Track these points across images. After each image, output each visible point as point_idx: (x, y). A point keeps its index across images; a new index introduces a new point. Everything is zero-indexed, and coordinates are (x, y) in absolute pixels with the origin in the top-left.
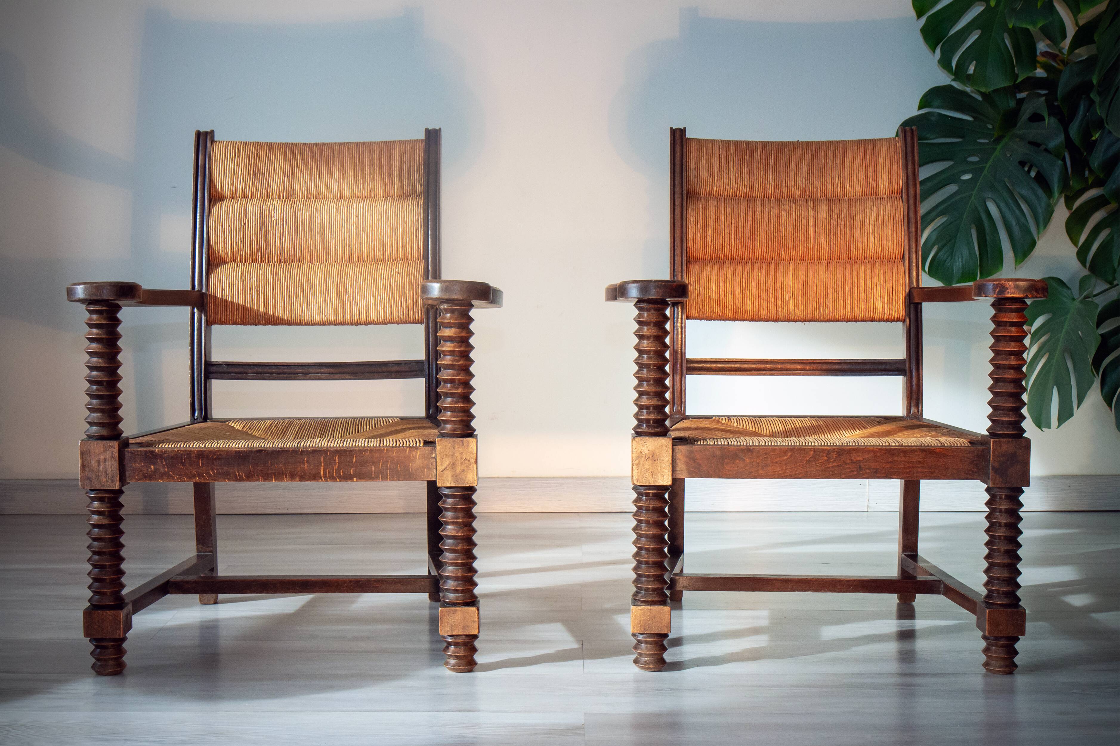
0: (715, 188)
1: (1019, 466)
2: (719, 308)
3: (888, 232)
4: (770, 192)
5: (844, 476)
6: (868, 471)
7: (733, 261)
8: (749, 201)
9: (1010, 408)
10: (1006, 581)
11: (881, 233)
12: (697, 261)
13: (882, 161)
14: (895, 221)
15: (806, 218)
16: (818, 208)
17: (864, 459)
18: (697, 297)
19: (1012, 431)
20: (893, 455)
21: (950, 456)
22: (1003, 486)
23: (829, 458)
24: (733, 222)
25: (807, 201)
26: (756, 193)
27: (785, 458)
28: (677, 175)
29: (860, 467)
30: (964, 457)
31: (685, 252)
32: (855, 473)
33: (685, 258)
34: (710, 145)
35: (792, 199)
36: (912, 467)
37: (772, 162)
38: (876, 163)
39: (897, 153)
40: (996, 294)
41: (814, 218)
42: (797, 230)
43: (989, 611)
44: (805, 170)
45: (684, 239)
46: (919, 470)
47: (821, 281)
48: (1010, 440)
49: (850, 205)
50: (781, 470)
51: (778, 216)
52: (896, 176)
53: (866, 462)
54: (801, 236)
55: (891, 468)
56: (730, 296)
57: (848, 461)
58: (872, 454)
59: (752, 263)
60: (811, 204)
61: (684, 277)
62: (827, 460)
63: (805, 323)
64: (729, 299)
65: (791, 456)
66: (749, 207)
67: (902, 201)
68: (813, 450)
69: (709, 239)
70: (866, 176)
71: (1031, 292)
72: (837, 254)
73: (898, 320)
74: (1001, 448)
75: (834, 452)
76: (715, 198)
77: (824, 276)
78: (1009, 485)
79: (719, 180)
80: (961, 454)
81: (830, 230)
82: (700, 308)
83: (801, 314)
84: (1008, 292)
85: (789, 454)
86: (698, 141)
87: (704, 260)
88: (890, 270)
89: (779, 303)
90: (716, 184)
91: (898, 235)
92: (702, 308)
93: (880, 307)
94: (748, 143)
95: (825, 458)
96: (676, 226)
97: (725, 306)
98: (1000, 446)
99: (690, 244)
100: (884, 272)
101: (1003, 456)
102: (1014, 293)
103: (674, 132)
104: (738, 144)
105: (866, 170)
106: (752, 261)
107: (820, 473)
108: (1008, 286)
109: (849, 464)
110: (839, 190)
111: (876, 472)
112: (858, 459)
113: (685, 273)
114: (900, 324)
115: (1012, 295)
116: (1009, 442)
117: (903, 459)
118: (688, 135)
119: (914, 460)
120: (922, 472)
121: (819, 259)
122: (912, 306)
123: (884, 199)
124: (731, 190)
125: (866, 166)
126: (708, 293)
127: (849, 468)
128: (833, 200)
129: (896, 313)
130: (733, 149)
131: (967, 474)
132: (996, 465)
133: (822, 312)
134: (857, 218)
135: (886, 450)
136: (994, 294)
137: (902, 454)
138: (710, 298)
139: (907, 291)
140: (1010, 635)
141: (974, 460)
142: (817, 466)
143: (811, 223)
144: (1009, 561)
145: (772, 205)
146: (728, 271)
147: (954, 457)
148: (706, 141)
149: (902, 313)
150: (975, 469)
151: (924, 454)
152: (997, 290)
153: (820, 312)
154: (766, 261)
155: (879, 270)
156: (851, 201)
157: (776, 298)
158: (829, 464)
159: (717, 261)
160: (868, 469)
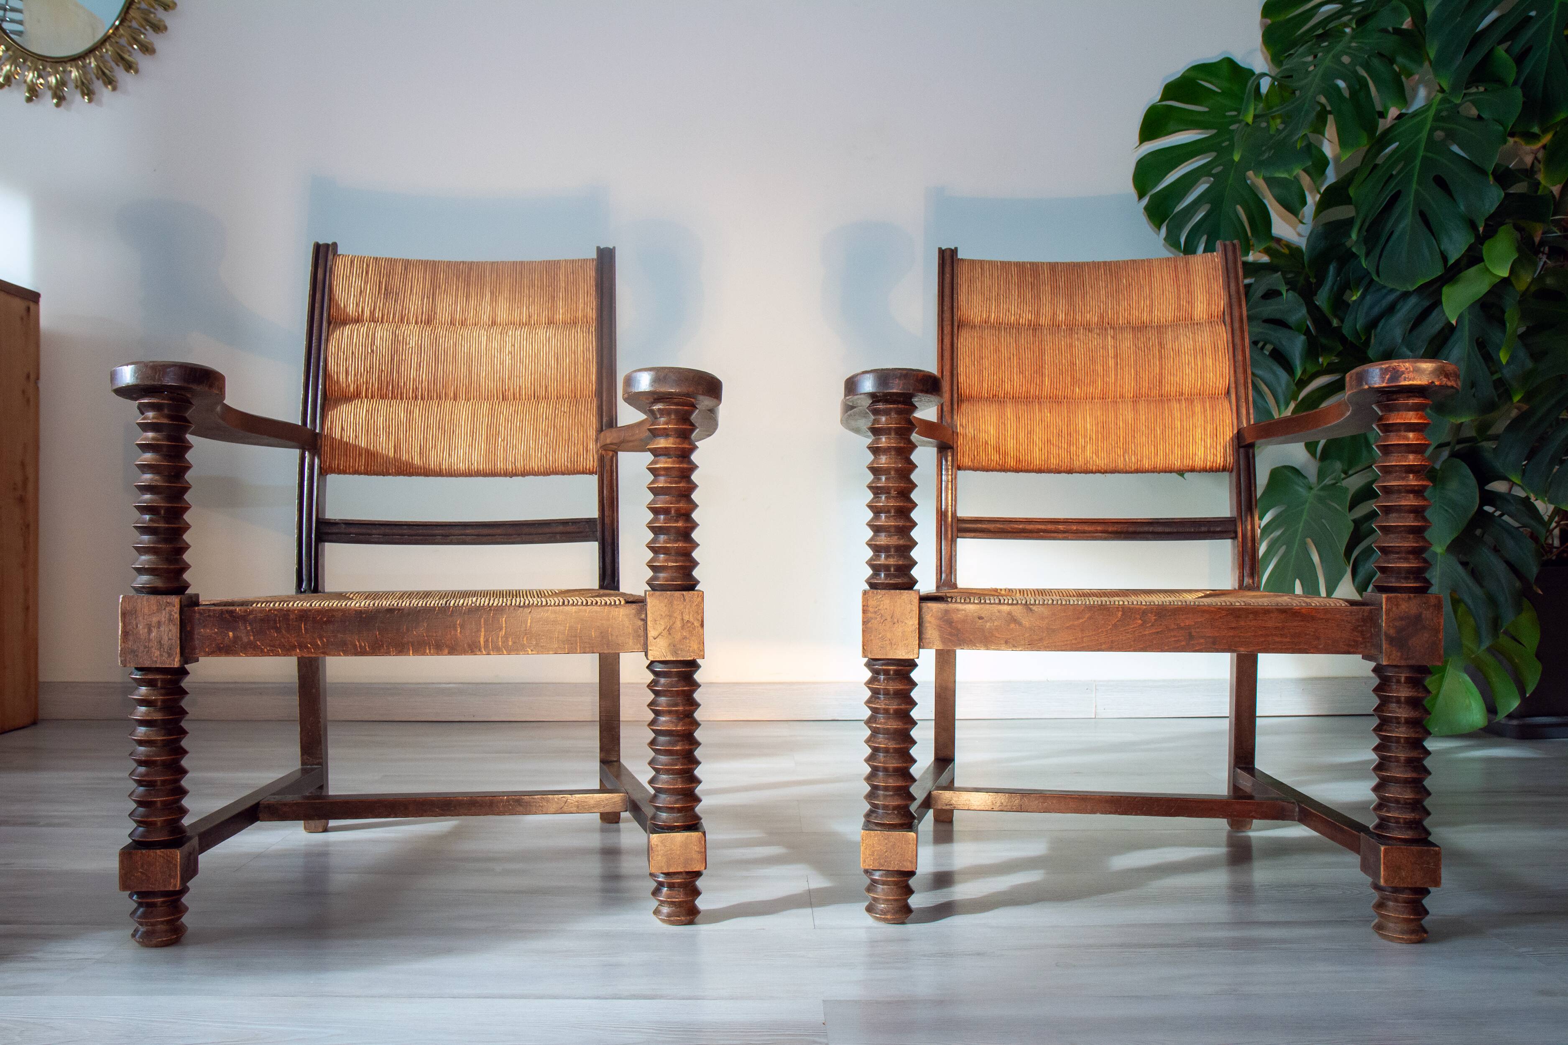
0: (993, 314)
1: (1425, 635)
2: (997, 455)
3: (1209, 362)
4: (1060, 319)
5: (1166, 648)
6: (1202, 641)
7: (1016, 399)
8: (1035, 330)
9: (1410, 548)
10: (1410, 804)
11: (1199, 364)
12: (970, 399)
13: (1198, 280)
14: (1216, 348)
15: (1105, 348)
16: (1119, 336)
17: (1196, 623)
18: (971, 444)
19: (1414, 583)
20: (1239, 617)
21: (1322, 619)
22: (1403, 663)
23: (1144, 622)
24: (1015, 353)
25: (1106, 329)
26: (1043, 321)
27: (1082, 620)
28: (947, 299)
29: (1190, 633)
30: (1343, 620)
31: (955, 388)
32: (1183, 643)
33: (955, 396)
34: (986, 266)
35: (1088, 328)
36: (1267, 635)
37: (1062, 284)
38: (1189, 283)
39: (1215, 269)
40: (1386, 381)
41: (1115, 347)
42: (1093, 360)
43: (1385, 849)
44: (1103, 292)
45: (955, 372)
46: (1277, 639)
47: (1126, 422)
48: (1412, 595)
49: (1159, 332)
50: (1076, 639)
51: (1071, 345)
52: (1216, 295)
53: (1198, 628)
54: (1099, 369)
55: (1234, 637)
56: (1012, 440)
57: (1173, 626)
58: (1207, 616)
59: (1040, 403)
60: (1111, 332)
61: (955, 417)
62: (1142, 625)
63: (1107, 475)
64: (1011, 444)
65: (1090, 618)
66: (1034, 336)
67: (1225, 325)
68: (1121, 609)
69: (986, 374)
70: (1179, 297)
71: (1439, 377)
72: (1144, 391)
73: (1224, 469)
74: (1397, 608)
75: (1151, 613)
76: (993, 327)
77: (1130, 416)
78: (1412, 662)
79: (999, 305)
80: (1338, 616)
81: (1135, 361)
82: (974, 457)
83: (1101, 463)
84: (1405, 377)
85: (1087, 616)
86: (972, 262)
87: (980, 399)
88: (1213, 409)
89: (1073, 449)
90: (993, 310)
91: (1221, 365)
92: (977, 457)
93: (1200, 453)
94: (1032, 264)
95: (1140, 621)
96: (945, 359)
97: (1006, 454)
98: (1397, 605)
99: (962, 379)
100: (1205, 411)
101: (1402, 619)
102: (1414, 379)
103: (942, 252)
104: (1021, 266)
105: (1179, 290)
106: (1039, 399)
107: (1132, 643)
108: (1404, 369)
109: (1173, 630)
110: (1145, 315)
111: (1214, 643)
112: (1187, 622)
113: (955, 412)
114: (1226, 475)
115: (1411, 382)
116: (1409, 598)
117: (1254, 623)
118: (961, 255)
119: (1270, 624)
120: (1281, 642)
121: (1122, 396)
122: (1242, 450)
123: (1201, 324)
124: (1013, 317)
125: (1178, 287)
126: (983, 436)
127: (1175, 636)
128: (1140, 328)
129: (1222, 459)
130: (1014, 270)
131: (1349, 645)
132: (1392, 632)
133: (1127, 460)
134: (1169, 346)
135: (1229, 609)
136: (1383, 382)
137: (1251, 616)
138: (986, 443)
139: (1235, 432)
140: (1418, 885)
141: (1359, 626)
142: (1128, 633)
143: (1111, 352)
144: (1414, 775)
145: (1062, 333)
146: (1009, 411)
147: (1327, 620)
148: (982, 262)
149: (1230, 460)
150: (1361, 639)
151: (1283, 616)
152: (1388, 377)
153: (1125, 460)
154: (1056, 400)
155: (1198, 408)
156: (1160, 329)
157: (1070, 444)
158: (1145, 631)
159: (996, 399)
160: (1202, 637)
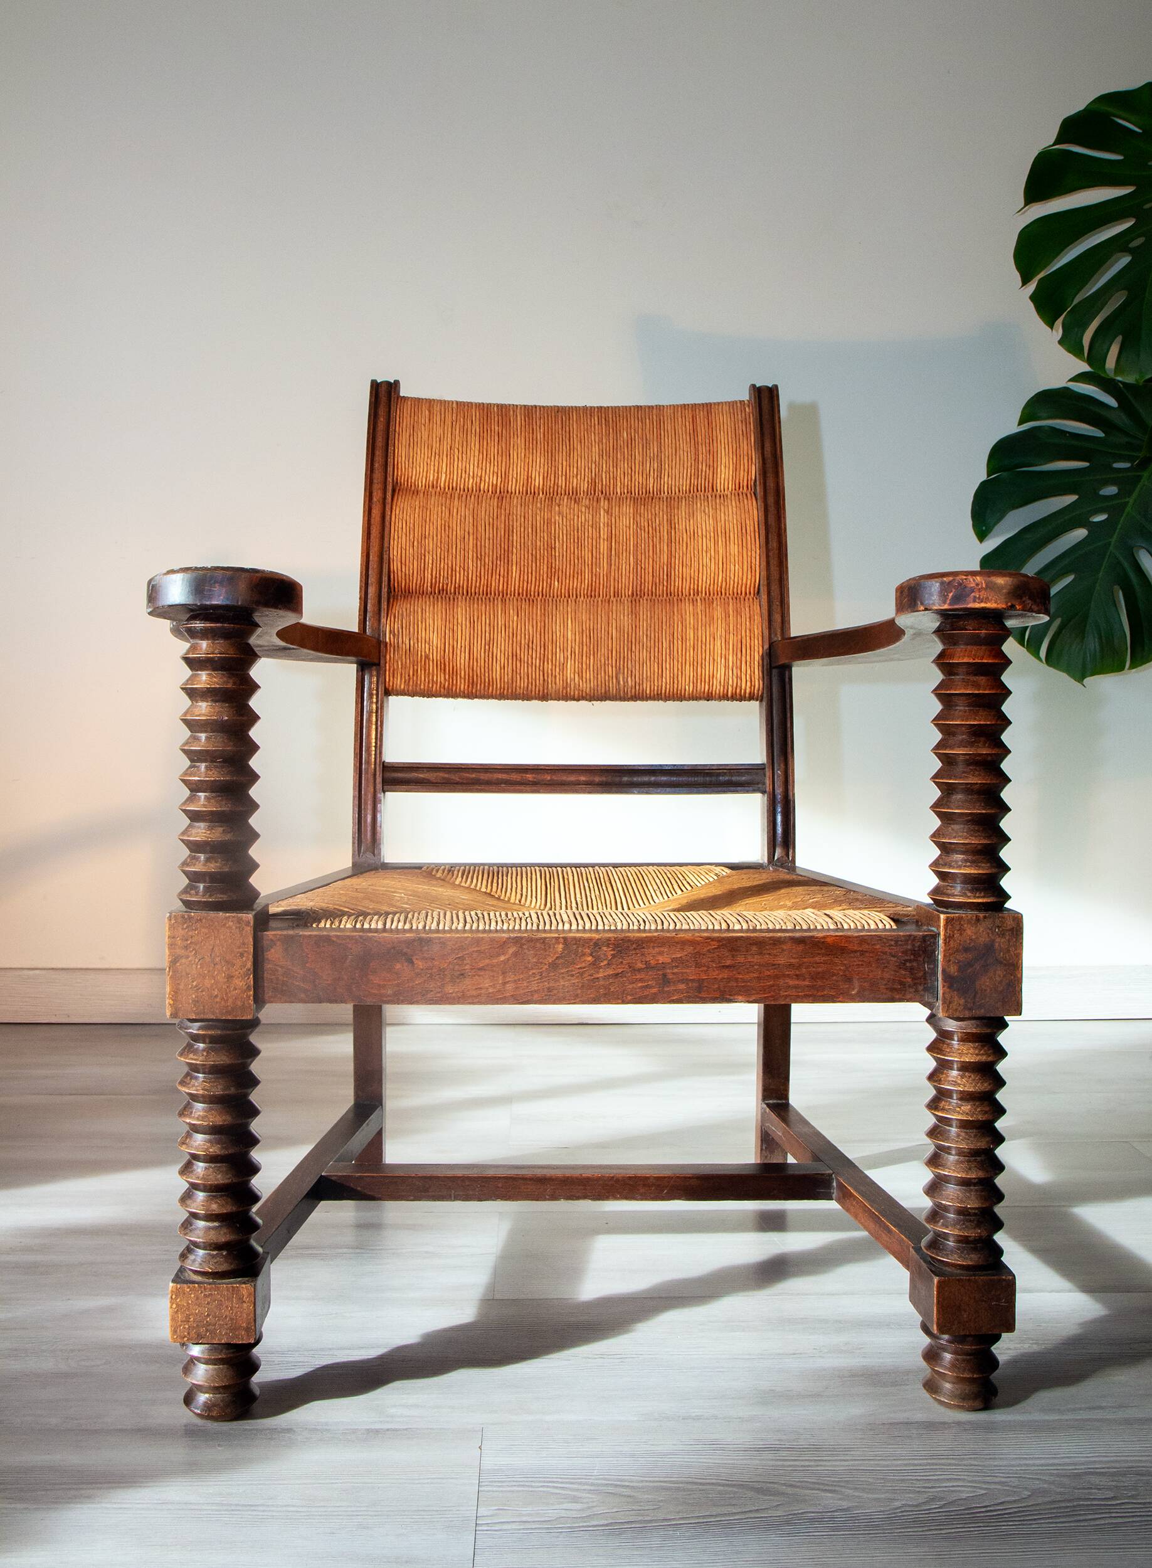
0: (444, 476)
1: (999, 972)
2: (442, 675)
3: (734, 549)
4: (537, 484)
5: (629, 998)
6: (682, 986)
7: (471, 595)
8: (501, 499)
9: (979, 847)
10: (975, 1214)
11: (721, 552)
12: (408, 594)
13: (722, 437)
14: (744, 531)
15: (596, 526)
16: (615, 510)
17: (673, 960)
18: (404, 657)
19: (984, 897)
20: (737, 951)
21: (856, 951)
22: (967, 1014)
23: (597, 959)
24: (471, 531)
25: (598, 500)
26: (512, 486)
27: (502, 958)
28: (379, 453)
29: (665, 975)
30: (885, 953)
31: (385, 579)
32: (655, 990)
33: (385, 590)
34: (436, 408)
35: (574, 496)
36: (777, 977)
37: (540, 436)
38: (711, 440)
39: (745, 421)
40: (948, 602)
41: (609, 525)
42: (579, 543)
43: (939, 1282)
44: (595, 449)
45: (385, 557)
46: (791, 983)
47: (619, 630)
48: (981, 915)
49: (670, 506)
50: (494, 986)
51: (549, 522)
52: (746, 458)
53: (677, 967)
54: (587, 555)
55: (729, 979)
56: (463, 654)
57: (640, 965)
58: (690, 949)
59: (503, 601)
60: (604, 504)
61: (383, 620)
62: (593, 964)
63: (594, 702)
64: (462, 660)
65: (515, 954)
66: (499, 507)
67: (756, 499)
68: (562, 940)
69: (429, 559)
70: (696, 460)
71: (1021, 598)
72: (648, 586)
73: (751, 698)
74: (961, 934)
75: (608, 946)
76: (443, 493)
77: (626, 621)
78: (981, 1012)
79: (451, 464)
80: (878, 947)
81: (636, 546)
82: (409, 676)
83: (586, 687)
84: (975, 597)
85: (511, 951)
86: (418, 401)
87: (421, 594)
88: (738, 613)
89: (548, 667)
90: (444, 470)
91: (749, 554)
92: (413, 675)
93: (720, 674)
94: (501, 407)
95: (590, 958)
96: (372, 537)
97: (454, 672)
98: (961, 930)
99: (395, 566)
100: (727, 615)
101: (966, 950)
102: (987, 600)
103: (375, 386)
104: (485, 409)
105: (697, 450)
106: (503, 596)
107: (579, 991)
108: (973, 585)
109: (639, 970)
110: (652, 482)
111: (699, 989)
112: (661, 959)
113: (383, 614)
114: (755, 704)
115: (983, 605)
116: (978, 919)
117: (756, 959)
118: (403, 393)
119: (782, 960)
120: (796, 987)
121: (617, 594)
122: (775, 672)
123: (725, 497)
124: (471, 480)
125: (696, 444)
126: (423, 648)
127: (641, 980)
128: (643, 499)
129: (749, 684)
130: (475, 414)
131: (892, 990)
132: (953, 970)
133: (622, 683)
134: (682, 527)
135: (720, 940)
136: (944, 603)
137: (754, 948)
138: (427, 657)
139: (766, 646)
140: (984, 1331)
141: (906, 961)
142: (573, 975)
143: (604, 534)
144: (981, 1174)
145: (539, 505)
146: (461, 612)
147: (862, 953)
148: (430, 402)
149: (758, 684)
150: (909, 980)
151: (801, 947)
152: (951, 595)
153: (618, 682)
154: (527, 597)
155: (718, 612)
156: (672, 501)
157: (543, 659)
158: (598, 972)
159: (442, 593)
160: (682, 981)
